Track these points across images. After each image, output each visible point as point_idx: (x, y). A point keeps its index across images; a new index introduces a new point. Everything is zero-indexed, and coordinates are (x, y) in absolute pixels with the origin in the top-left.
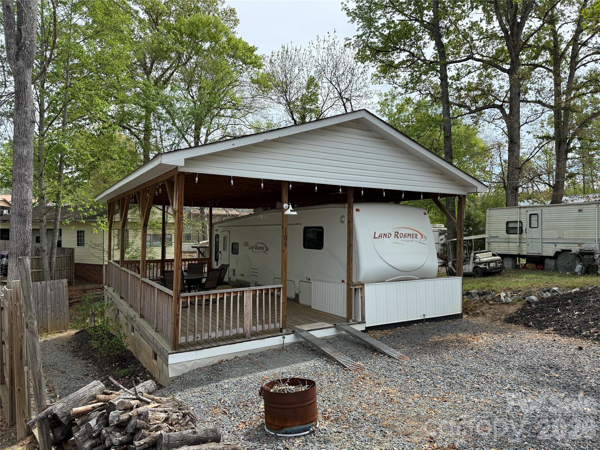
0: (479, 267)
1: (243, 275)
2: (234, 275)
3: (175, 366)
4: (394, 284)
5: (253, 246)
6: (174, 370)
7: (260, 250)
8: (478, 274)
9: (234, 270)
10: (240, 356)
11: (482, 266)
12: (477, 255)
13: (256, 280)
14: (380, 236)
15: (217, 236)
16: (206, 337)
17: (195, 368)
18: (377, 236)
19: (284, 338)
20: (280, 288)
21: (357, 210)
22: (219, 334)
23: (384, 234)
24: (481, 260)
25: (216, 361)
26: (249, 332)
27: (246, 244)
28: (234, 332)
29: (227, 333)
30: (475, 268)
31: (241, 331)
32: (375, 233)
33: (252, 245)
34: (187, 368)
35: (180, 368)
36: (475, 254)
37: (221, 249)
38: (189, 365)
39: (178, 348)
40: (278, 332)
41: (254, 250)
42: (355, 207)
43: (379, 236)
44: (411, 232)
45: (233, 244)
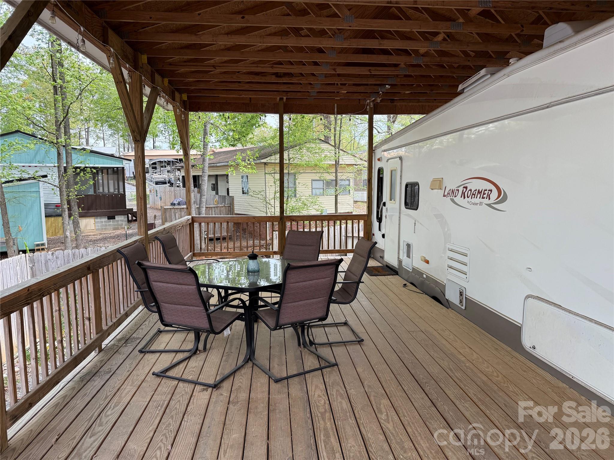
1: (427, 262)
2: (408, 256)
5: (454, 187)
7: (477, 200)
9: (409, 246)
13: (463, 284)
15: (380, 171)
27: (437, 184)
33: (450, 185)
37: (386, 197)
41: (458, 199)
45: (407, 186)
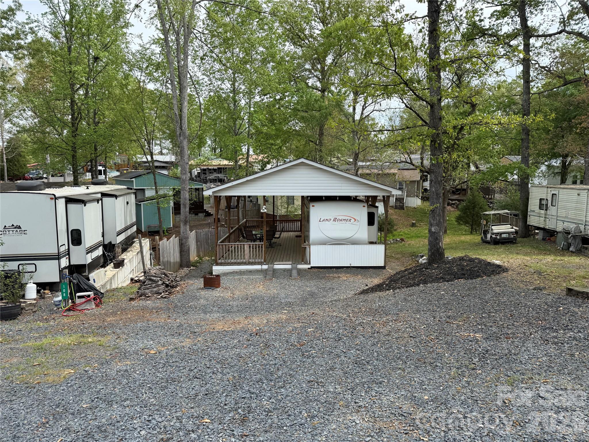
3: (215, 271)
4: (331, 246)
8: (492, 242)
10: (242, 270)
11: (494, 236)
12: (493, 227)
14: (323, 220)
16: (229, 261)
17: (223, 272)
18: (321, 220)
19: (262, 266)
20: (262, 244)
21: (313, 206)
22: (235, 261)
23: (326, 219)
24: (494, 231)
25: (232, 271)
26: (248, 262)
28: (242, 261)
29: (238, 261)
30: (491, 237)
31: (244, 261)
32: (321, 218)
35: (217, 272)
38: (221, 271)
39: (217, 264)
40: (261, 263)
42: (311, 204)
44: (347, 218)
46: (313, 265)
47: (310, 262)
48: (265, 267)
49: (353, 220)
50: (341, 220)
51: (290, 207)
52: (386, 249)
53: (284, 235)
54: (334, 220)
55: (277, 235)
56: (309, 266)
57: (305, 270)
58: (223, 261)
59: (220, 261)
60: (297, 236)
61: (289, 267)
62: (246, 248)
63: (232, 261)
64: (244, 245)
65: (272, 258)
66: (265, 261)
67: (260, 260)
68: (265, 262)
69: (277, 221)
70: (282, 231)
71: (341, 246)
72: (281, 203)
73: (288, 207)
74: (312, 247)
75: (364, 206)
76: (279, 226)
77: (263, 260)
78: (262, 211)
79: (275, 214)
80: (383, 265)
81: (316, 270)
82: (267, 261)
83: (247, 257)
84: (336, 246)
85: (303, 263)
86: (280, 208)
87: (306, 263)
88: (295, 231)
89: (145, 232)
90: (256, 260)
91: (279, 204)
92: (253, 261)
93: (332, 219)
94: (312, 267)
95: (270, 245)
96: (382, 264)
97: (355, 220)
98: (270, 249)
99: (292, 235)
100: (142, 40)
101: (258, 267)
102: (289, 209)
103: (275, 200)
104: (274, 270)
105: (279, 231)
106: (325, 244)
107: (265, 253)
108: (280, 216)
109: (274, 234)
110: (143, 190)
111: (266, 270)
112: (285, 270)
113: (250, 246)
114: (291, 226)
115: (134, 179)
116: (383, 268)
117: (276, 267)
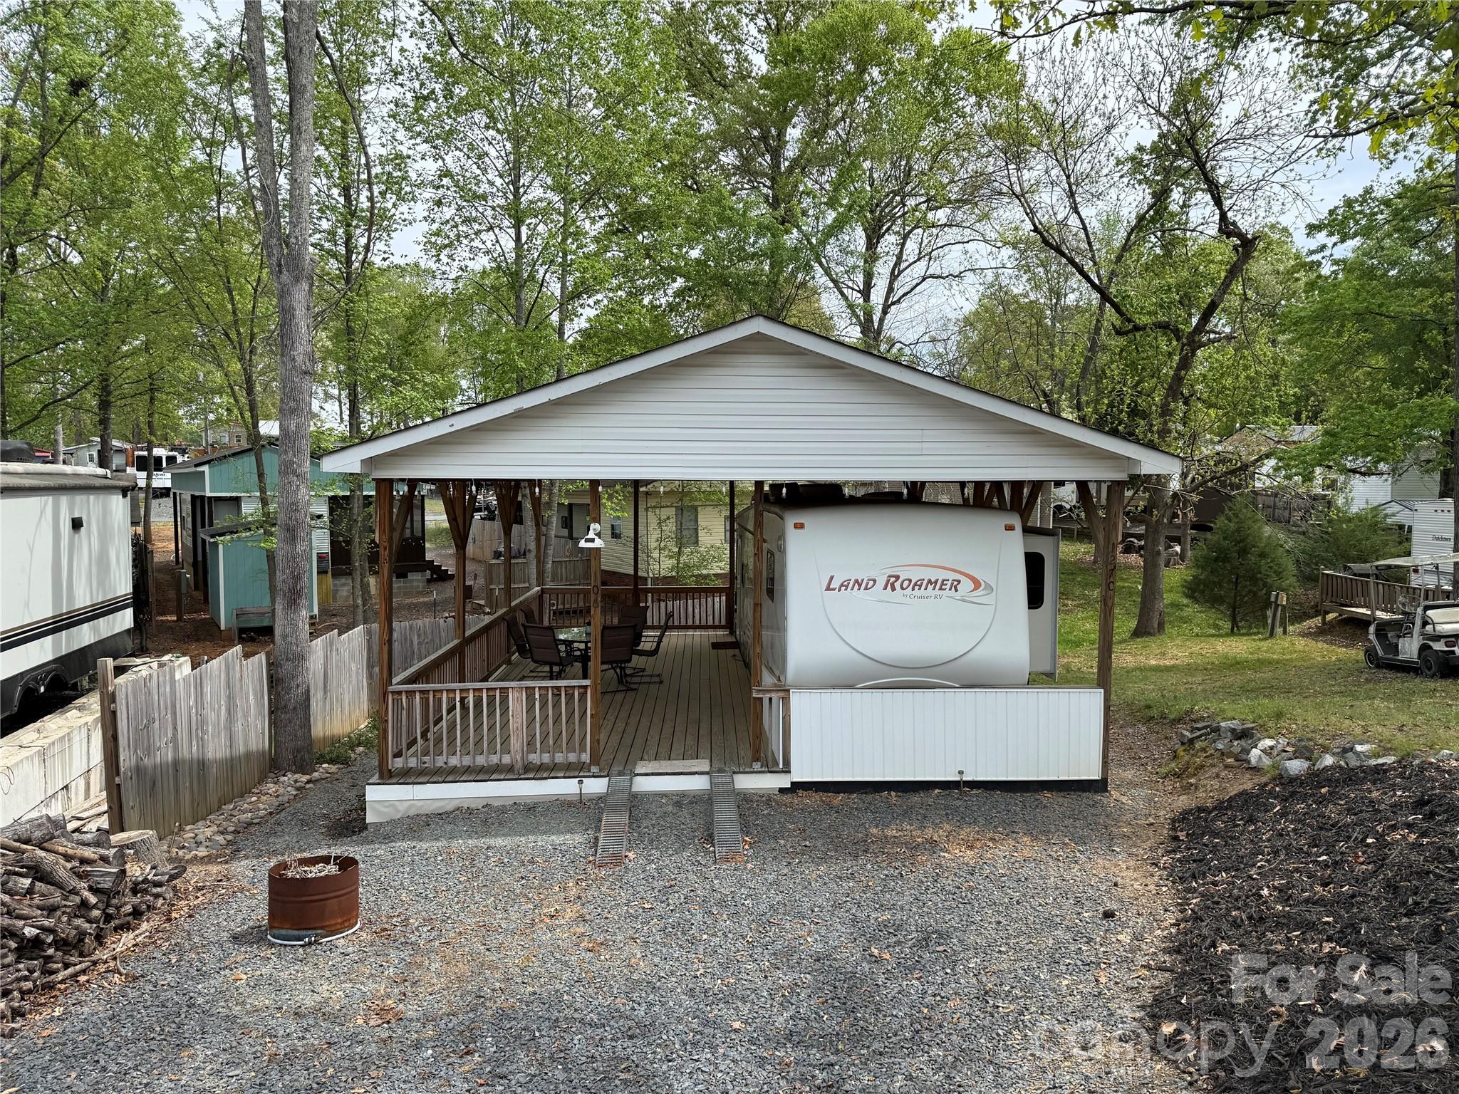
0: (1430, 647)
3: (377, 806)
4: (878, 694)
6: (378, 812)
8: (1430, 668)
10: (496, 804)
11: (1439, 646)
12: (1430, 613)
14: (844, 585)
16: (440, 762)
17: (412, 813)
18: (835, 584)
19: (581, 782)
20: (585, 687)
21: (799, 526)
22: (467, 761)
23: (857, 581)
24: (1438, 628)
25: (450, 807)
26: (520, 764)
28: (494, 759)
29: (481, 760)
30: (1424, 648)
31: (506, 759)
32: (832, 578)
34: (398, 811)
35: (385, 810)
36: (1427, 608)
38: (402, 808)
39: (388, 776)
40: (576, 770)
42: (791, 519)
43: (842, 585)
44: (941, 575)
46: (799, 774)
47: (787, 762)
48: (596, 786)
49: (966, 585)
50: (918, 585)
51: (687, 551)
52: (1107, 708)
53: (674, 639)
54: (891, 584)
55: (647, 643)
56: (784, 781)
57: (766, 799)
58: (412, 763)
59: (399, 763)
60: (716, 646)
61: (698, 784)
62: (516, 702)
63: (454, 761)
64: (504, 690)
65: (628, 739)
66: (595, 760)
67: (572, 757)
68: (599, 763)
69: (647, 591)
70: (666, 628)
71: (919, 693)
72: (660, 540)
73: (679, 553)
74: (796, 698)
75: (1010, 528)
76: (655, 612)
77: (585, 757)
78: (583, 544)
79: (640, 573)
80: (1095, 775)
81: (815, 799)
82: (607, 757)
83: (516, 743)
84: (898, 693)
85: (757, 766)
86: (655, 554)
87: (770, 767)
88: (706, 627)
89: (229, 630)
90: (559, 757)
91: (653, 544)
92: (546, 758)
93: (881, 582)
94: (796, 786)
95: (620, 681)
96: (1092, 772)
97: (977, 584)
98: (619, 697)
99: (697, 640)
100: (214, 9)
101: (564, 787)
102: (684, 559)
103: (642, 532)
104: (636, 802)
105: (653, 628)
106: (847, 684)
107: (596, 728)
108: (655, 580)
109: (637, 638)
110: (237, 500)
111: (600, 799)
112: (680, 800)
113: (530, 697)
114: (694, 609)
115: (205, 468)
116: (1099, 786)
117: (645, 784)
